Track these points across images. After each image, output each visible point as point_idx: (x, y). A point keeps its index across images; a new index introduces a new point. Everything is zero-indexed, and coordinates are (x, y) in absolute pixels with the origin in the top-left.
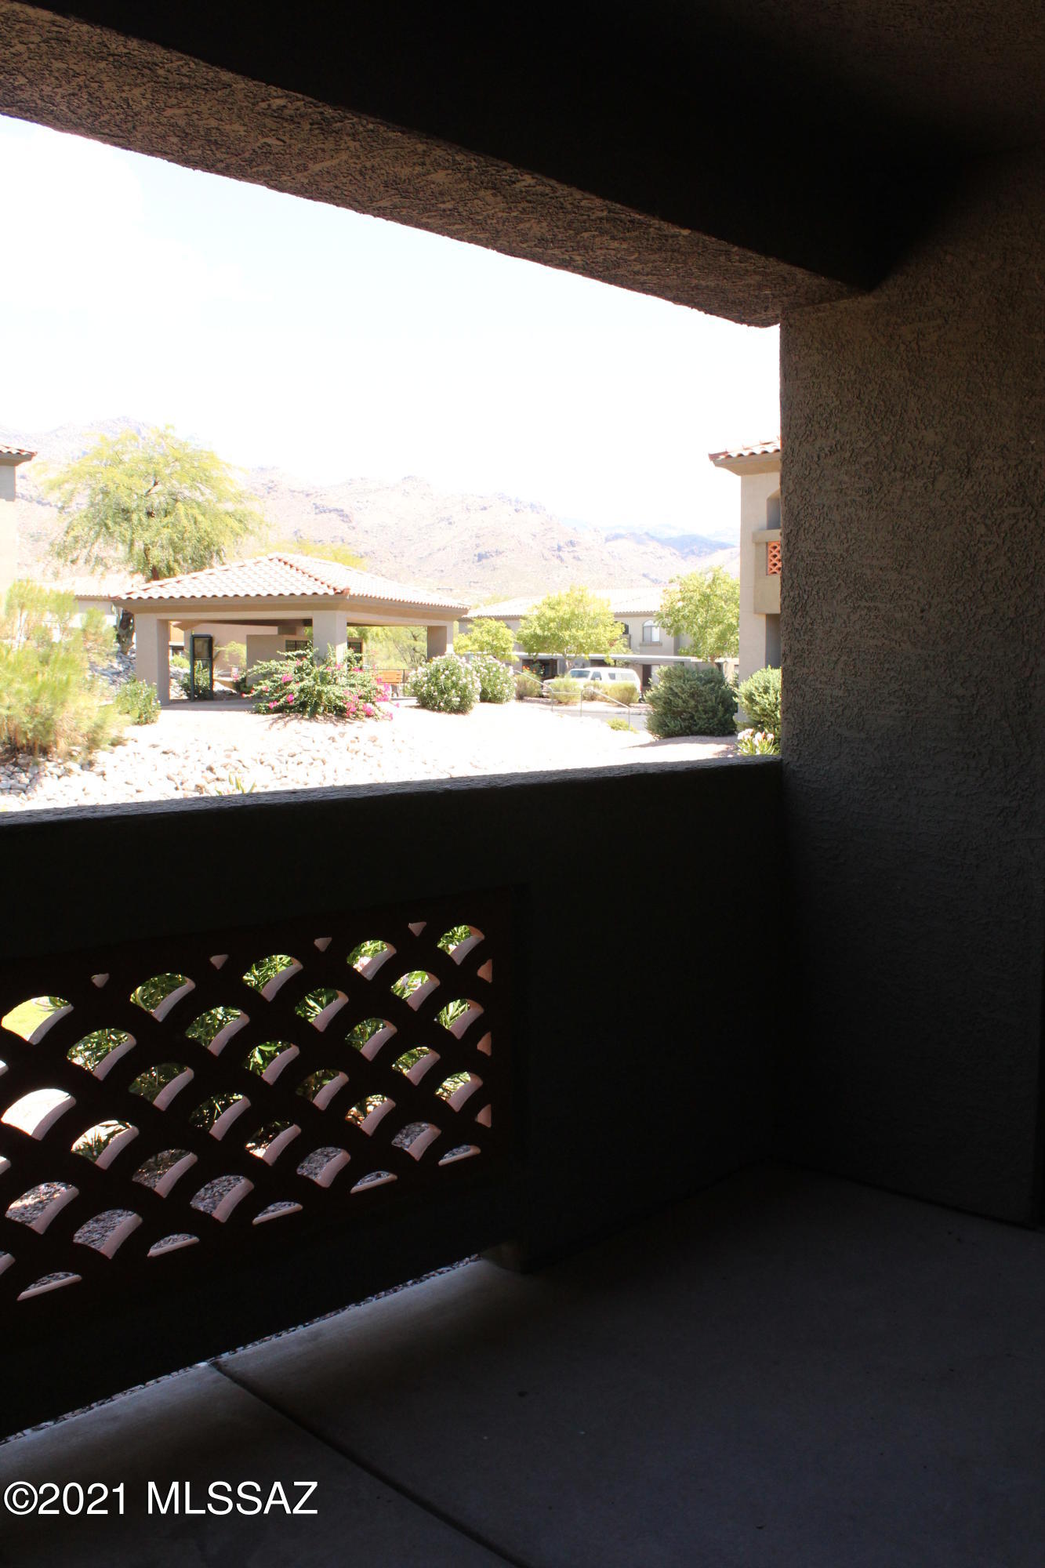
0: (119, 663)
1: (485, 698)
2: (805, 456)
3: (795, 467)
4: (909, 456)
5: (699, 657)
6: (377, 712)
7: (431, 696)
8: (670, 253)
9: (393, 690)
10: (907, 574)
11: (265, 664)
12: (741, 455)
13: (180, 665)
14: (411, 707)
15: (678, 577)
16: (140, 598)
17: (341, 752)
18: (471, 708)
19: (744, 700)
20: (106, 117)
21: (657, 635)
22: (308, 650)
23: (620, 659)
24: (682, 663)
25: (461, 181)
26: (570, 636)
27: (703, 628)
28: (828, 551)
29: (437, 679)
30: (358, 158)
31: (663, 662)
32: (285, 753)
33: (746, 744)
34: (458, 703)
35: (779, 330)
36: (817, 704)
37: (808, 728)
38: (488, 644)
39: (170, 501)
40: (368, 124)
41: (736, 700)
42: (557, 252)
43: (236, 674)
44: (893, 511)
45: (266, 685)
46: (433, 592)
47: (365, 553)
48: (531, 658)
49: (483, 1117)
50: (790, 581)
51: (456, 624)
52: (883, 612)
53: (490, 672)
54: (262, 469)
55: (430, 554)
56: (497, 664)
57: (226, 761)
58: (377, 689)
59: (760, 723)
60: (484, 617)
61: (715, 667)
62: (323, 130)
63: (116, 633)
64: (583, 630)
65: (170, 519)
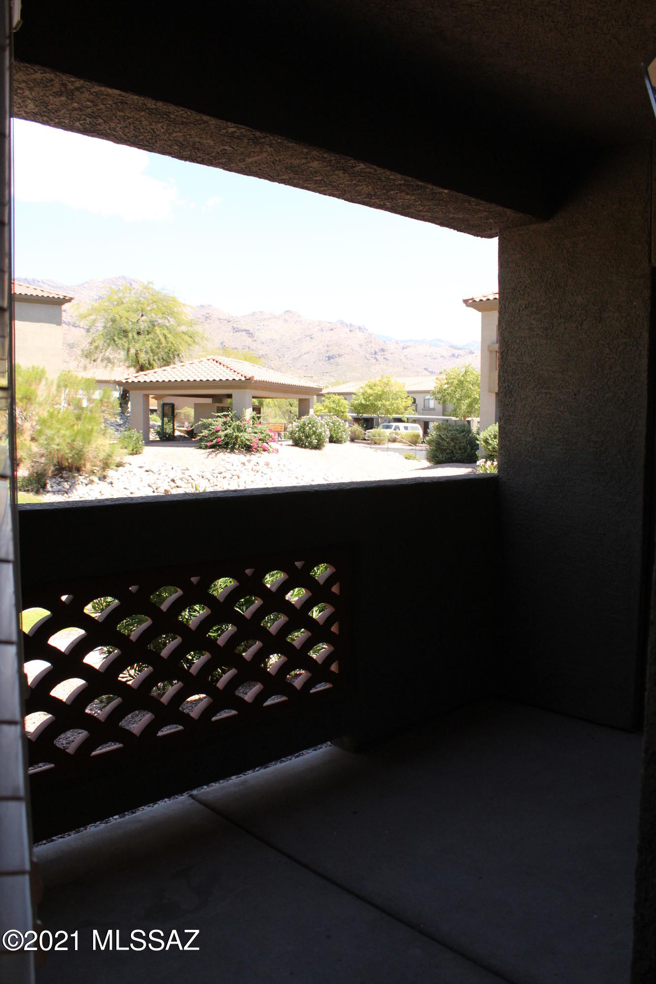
0: (121, 419)
1: (332, 440)
2: (511, 310)
3: (506, 316)
4: (568, 310)
5: (457, 417)
6: (269, 448)
7: (300, 439)
8: (437, 202)
9: (278, 436)
10: (567, 375)
11: (205, 420)
12: (481, 300)
13: (156, 420)
14: (289, 445)
15: (445, 371)
16: (133, 382)
17: (249, 472)
18: (324, 446)
19: (483, 443)
20: (142, 137)
21: (432, 404)
22: (230, 412)
23: (411, 418)
24: (447, 421)
25: (326, 166)
26: (381, 404)
27: (459, 400)
28: (524, 362)
29: (304, 429)
30: (272, 155)
31: (436, 420)
32: (216, 472)
33: (481, 468)
34: (316, 444)
35: (498, 240)
36: (518, 446)
37: (513, 458)
38: (334, 409)
39: (150, 325)
40: (278, 140)
41: (478, 442)
42: (376, 201)
43: (187, 426)
44: (559, 340)
45: (205, 432)
46: (301, 378)
47: (262, 355)
48: (359, 417)
49: (334, 668)
50: (503, 378)
51: (315, 397)
52: (554, 395)
53: (335, 425)
54: (202, 306)
55: (300, 356)
56: (339, 420)
57: (183, 476)
58: (269, 435)
59: (491, 455)
60: (331, 393)
61: (466, 423)
62: (254, 142)
63: (119, 402)
64: (389, 401)
65: (151, 336)
